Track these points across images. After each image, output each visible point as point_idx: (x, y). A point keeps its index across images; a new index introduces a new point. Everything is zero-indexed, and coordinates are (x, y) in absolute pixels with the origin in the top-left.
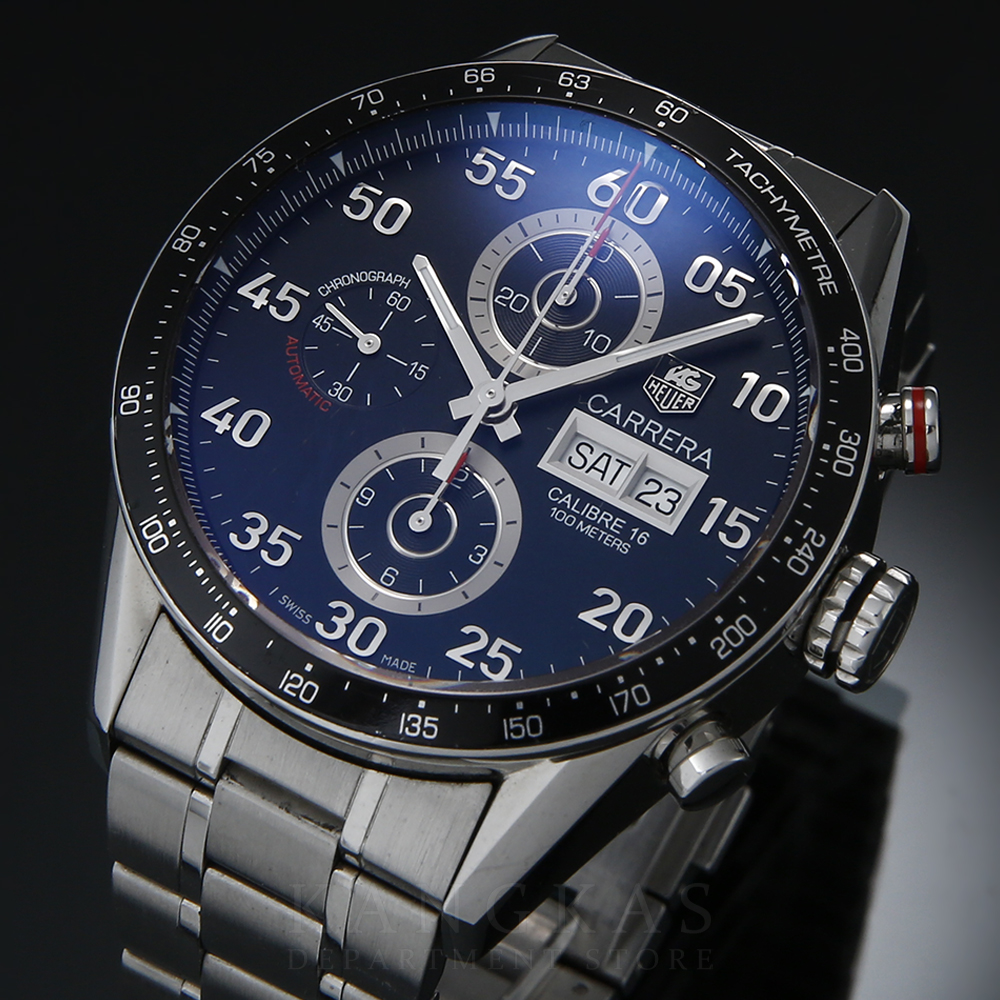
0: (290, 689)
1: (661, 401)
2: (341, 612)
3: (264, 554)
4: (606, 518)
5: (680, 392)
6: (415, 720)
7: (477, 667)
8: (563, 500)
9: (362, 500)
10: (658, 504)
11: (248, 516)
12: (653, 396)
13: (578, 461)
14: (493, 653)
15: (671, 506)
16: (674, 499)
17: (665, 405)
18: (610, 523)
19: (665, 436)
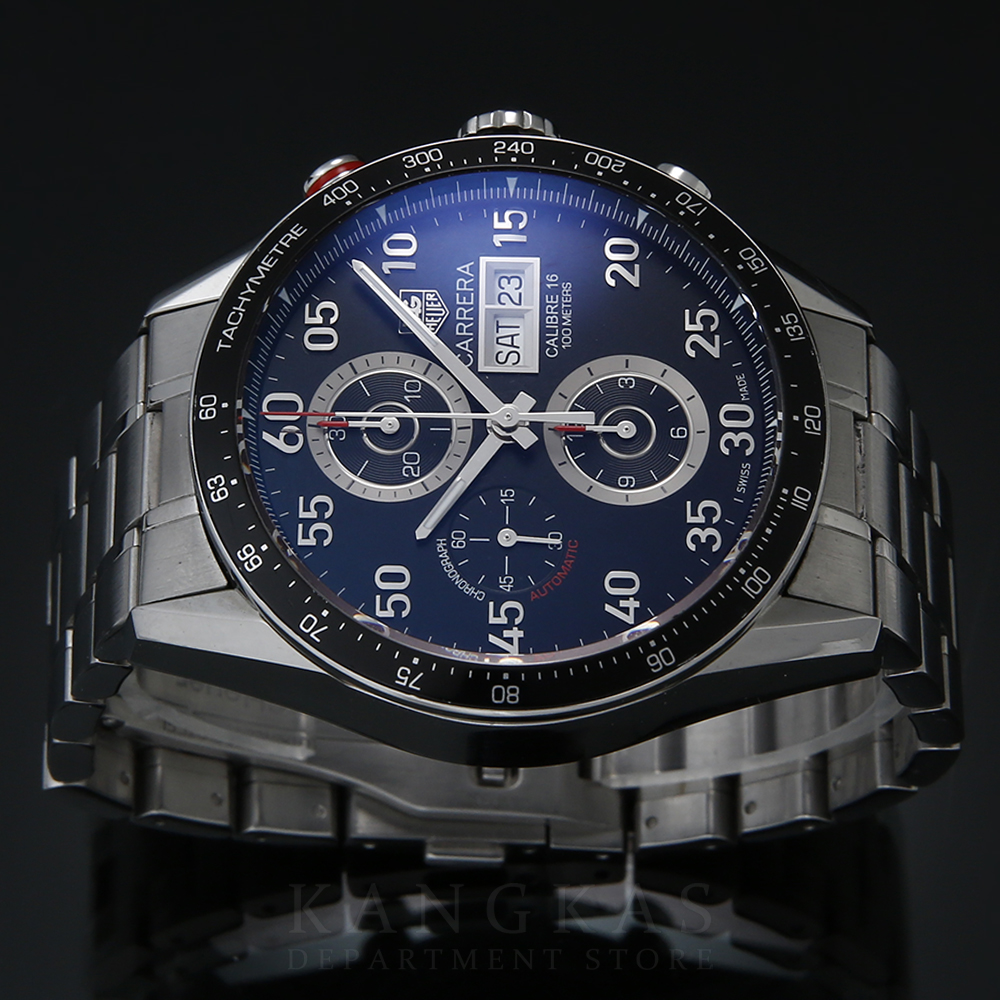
0: (817, 427)
1: (439, 317)
2: (729, 443)
3: (715, 520)
4: (551, 309)
5: (426, 307)
6: (791, 331)
7: (715, 332)
8: (553, 345)
9: (631, 483)
10: (516, 289)
11: (692, 547)
12: (439, 324)
13: (513, 358)
14: (699, 327)
15: (512, 280)
16: (506, 280)
17: (441, 312)
18: (553, 305)
19: (464, 303)
